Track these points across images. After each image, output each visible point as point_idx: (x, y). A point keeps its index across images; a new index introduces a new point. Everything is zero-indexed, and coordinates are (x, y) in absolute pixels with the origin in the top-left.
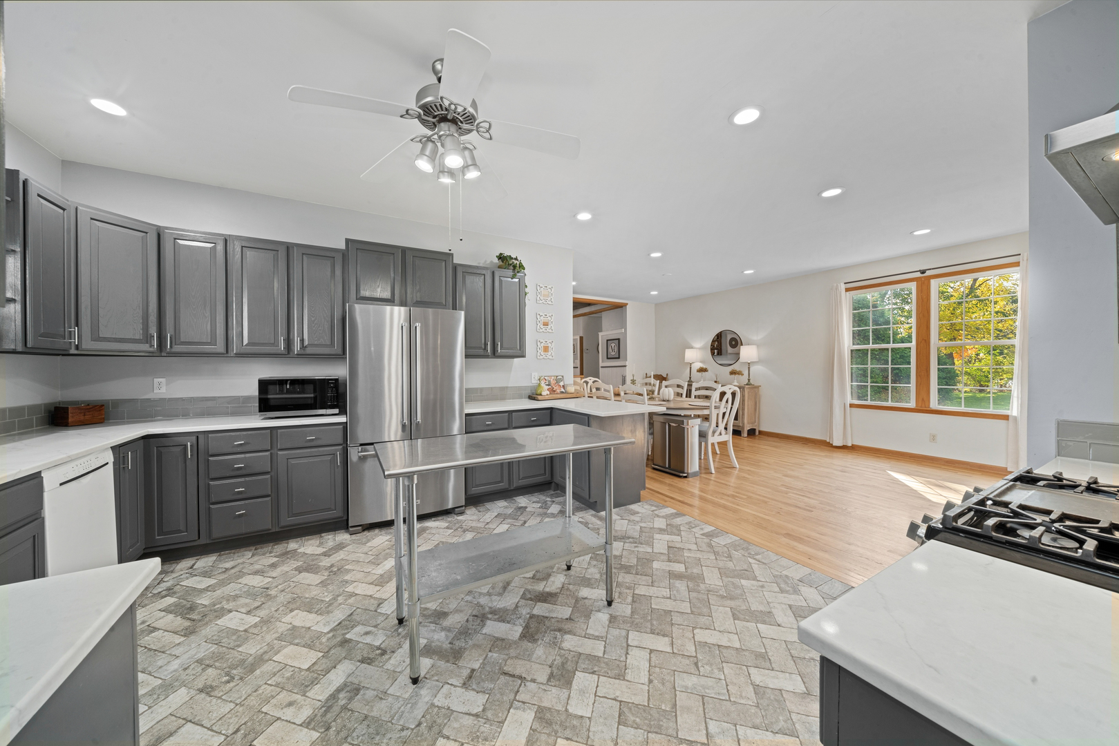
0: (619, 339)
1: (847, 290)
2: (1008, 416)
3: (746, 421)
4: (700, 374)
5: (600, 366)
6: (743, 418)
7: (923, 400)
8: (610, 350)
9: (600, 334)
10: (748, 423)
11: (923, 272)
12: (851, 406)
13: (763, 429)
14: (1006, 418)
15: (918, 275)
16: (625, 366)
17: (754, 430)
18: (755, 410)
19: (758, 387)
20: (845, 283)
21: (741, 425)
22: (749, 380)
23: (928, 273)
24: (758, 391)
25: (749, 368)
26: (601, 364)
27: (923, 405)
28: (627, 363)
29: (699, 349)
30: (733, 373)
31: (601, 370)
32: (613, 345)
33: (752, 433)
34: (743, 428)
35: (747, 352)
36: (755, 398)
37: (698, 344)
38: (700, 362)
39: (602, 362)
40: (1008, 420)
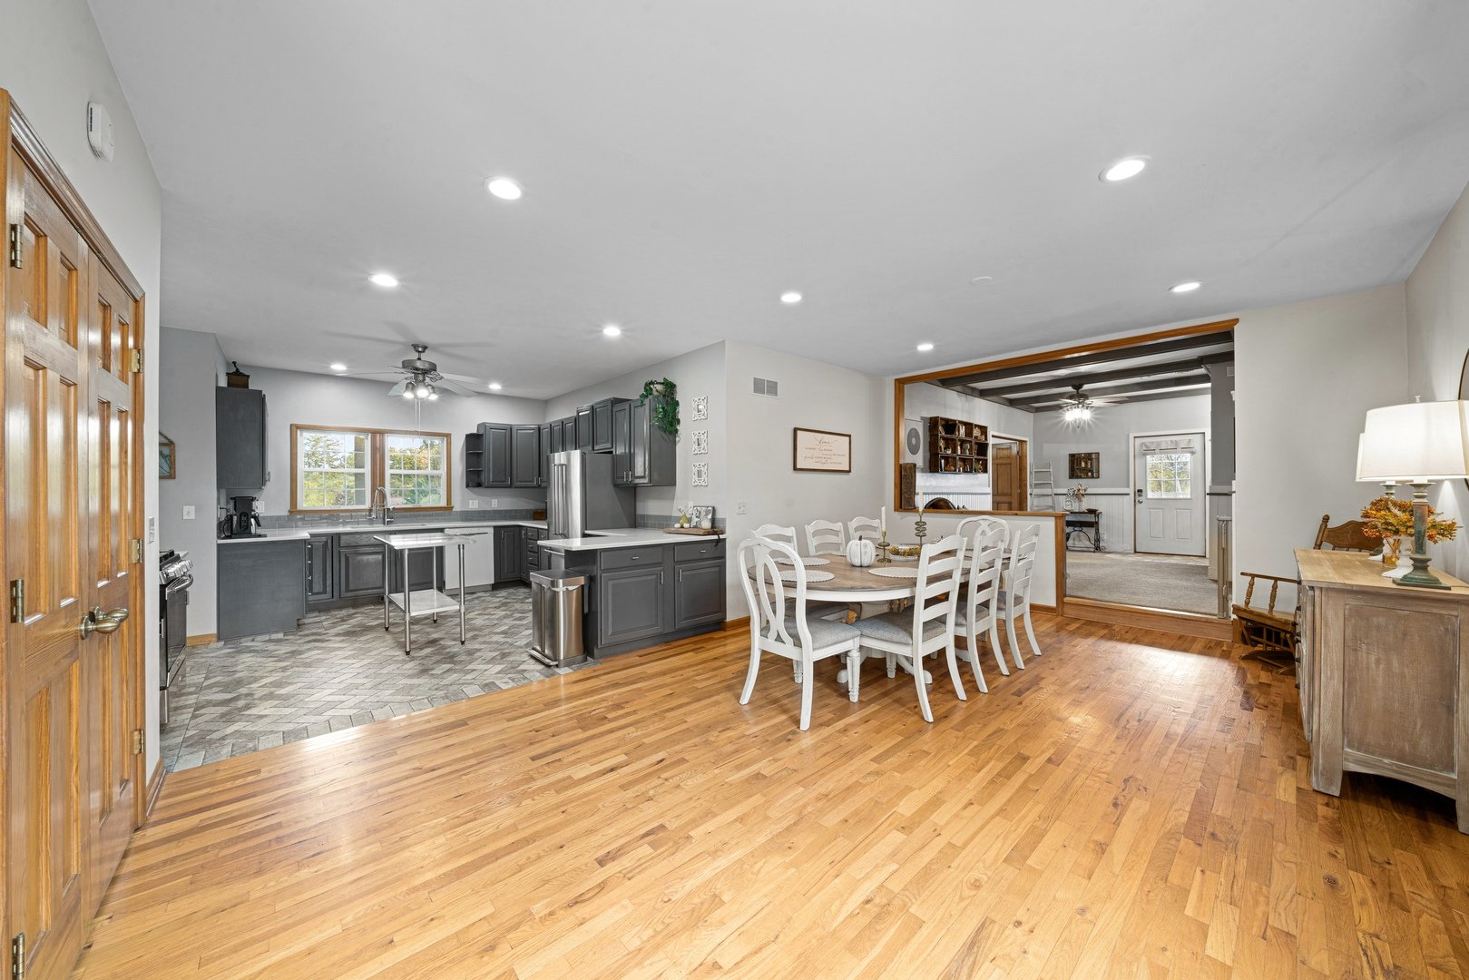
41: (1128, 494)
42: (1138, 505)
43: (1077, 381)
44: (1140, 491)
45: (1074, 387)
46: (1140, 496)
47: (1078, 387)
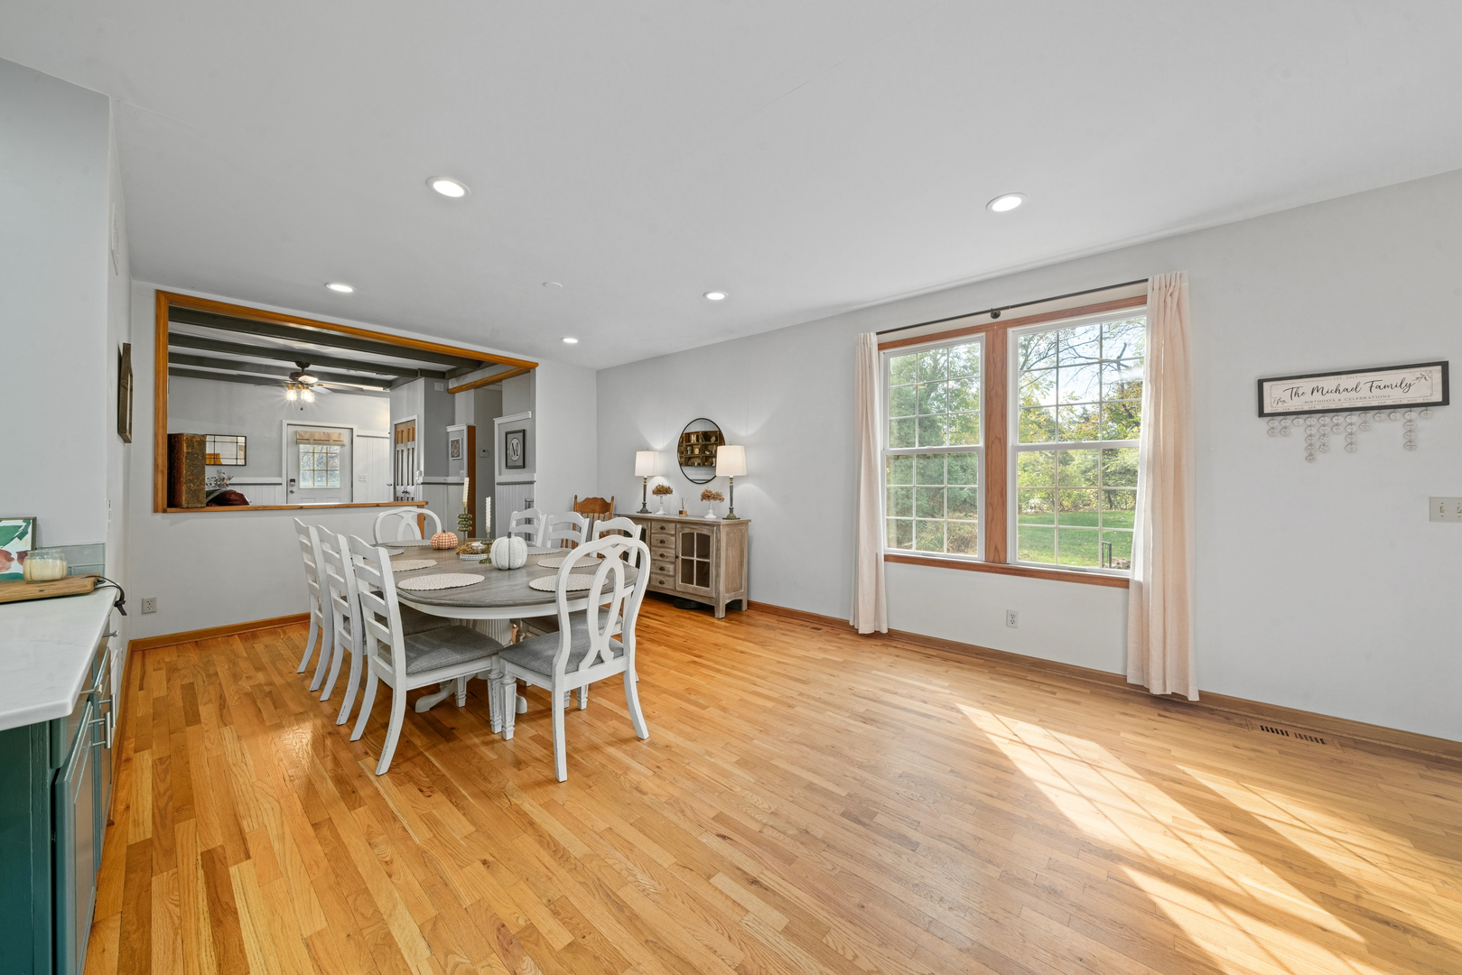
0: (524, 431)
1: (881, 347)
2: (1127, 581)
3: (722, 587)
4: (657, 498)
5: (496, 481)
6: (717, 582)
7: (996, 548)
8: (510, 452)
9: (497, 421)
10: (728, 591)
11: (995, 314)
12: (888, 558)
13: (756, 598)
14: (1125, 583)
15: (987, 319)
16: (532, 483)
17: (740, 602)
18: (741, 564)
19: (746, 523)
20: (878, 334)
21: (714, 595)
22: (731, 510)
23: (1005, 315)
24: (747, 530)
25: (731, 488)
26: (498, 479)
27: (997, 558)
28: (536, 477)
29: (661, 452)
30: (707, 496)
31: (497, 488)
32: (515, 442)
33: (734, 607)
34: (717, 600)
35: (728, 458)
36: (741, 544)
37: (659, 444)
38: (662, 476)
39: (500, 474)
40: (1127, 587)
41: (281, 484)
42: (290, 495)
43: (304, 360)
44: (293, 480)
45: (299, 364)
46: (292, 486)
47: (303, 365)
